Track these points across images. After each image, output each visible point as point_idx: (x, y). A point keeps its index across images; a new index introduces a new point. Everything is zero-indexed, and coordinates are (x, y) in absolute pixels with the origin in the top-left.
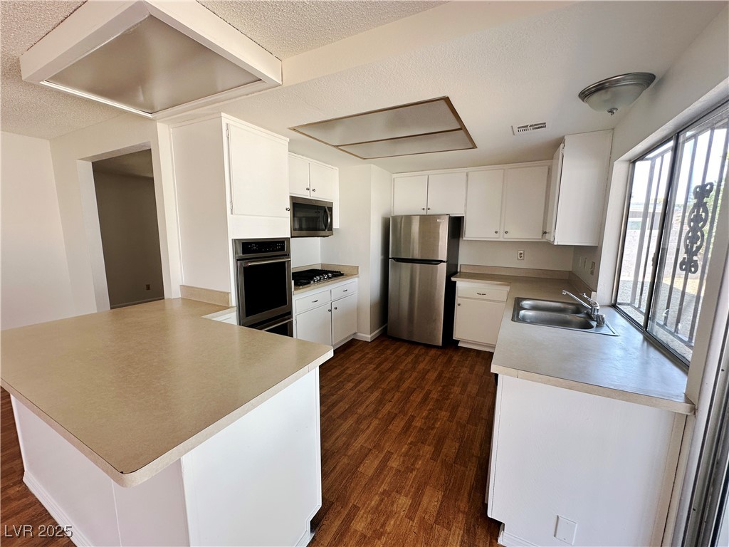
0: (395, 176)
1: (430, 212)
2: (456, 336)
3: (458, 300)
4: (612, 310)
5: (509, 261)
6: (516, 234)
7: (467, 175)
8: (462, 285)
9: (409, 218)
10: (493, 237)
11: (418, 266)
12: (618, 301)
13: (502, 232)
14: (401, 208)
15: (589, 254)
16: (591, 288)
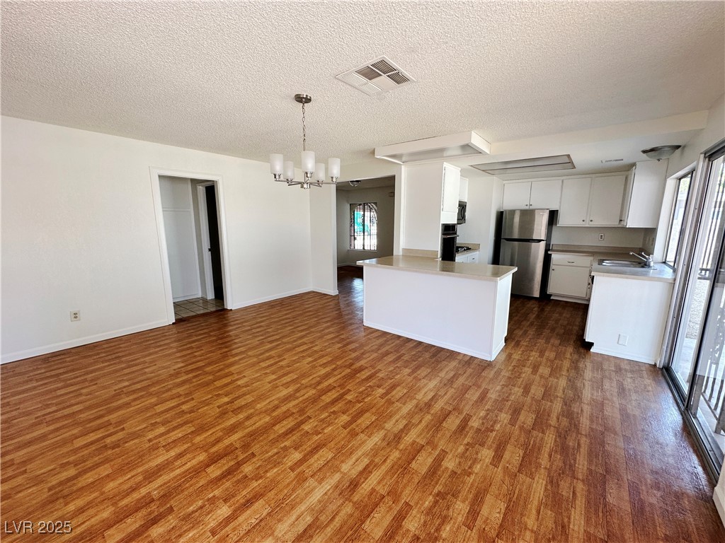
0: (505, 182)
1: (531, 207)
2: (550, 290)
3: (552, 267)
4: (663, 265)
5: (592, 241)
6: (599, 222)
7: (563, 181)
8: (555, 257)
9: (513, 212)
10: (581, 224)
11: (516, 243)
12: (667, 260)
13: (588, 221)
14: (508, 205)
15: (650, 233)
16: (650, 253)
